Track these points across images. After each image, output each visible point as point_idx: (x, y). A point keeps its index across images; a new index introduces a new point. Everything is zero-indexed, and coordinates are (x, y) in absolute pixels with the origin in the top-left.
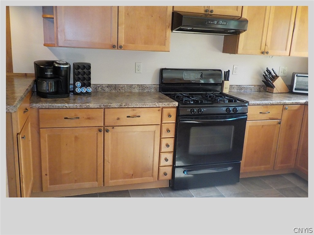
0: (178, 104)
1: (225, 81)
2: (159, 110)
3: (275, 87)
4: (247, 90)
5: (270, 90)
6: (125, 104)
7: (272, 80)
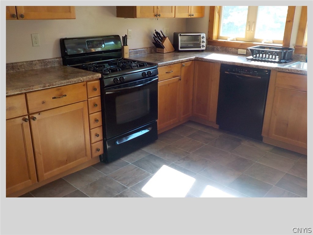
0: (101, 75)
1: (125, 47)
2: (84, 85)
3: (164, 47)
4: (142, 53)
5: (161, 51)
6: (48, 84)
7: (161, 41)
